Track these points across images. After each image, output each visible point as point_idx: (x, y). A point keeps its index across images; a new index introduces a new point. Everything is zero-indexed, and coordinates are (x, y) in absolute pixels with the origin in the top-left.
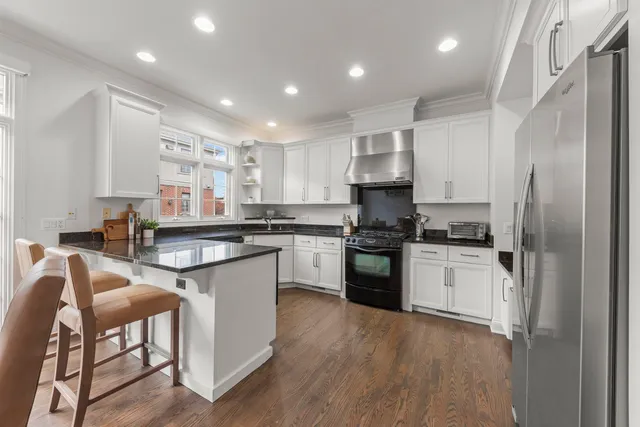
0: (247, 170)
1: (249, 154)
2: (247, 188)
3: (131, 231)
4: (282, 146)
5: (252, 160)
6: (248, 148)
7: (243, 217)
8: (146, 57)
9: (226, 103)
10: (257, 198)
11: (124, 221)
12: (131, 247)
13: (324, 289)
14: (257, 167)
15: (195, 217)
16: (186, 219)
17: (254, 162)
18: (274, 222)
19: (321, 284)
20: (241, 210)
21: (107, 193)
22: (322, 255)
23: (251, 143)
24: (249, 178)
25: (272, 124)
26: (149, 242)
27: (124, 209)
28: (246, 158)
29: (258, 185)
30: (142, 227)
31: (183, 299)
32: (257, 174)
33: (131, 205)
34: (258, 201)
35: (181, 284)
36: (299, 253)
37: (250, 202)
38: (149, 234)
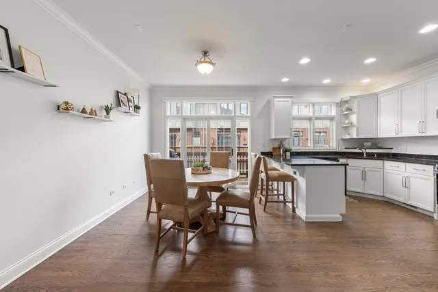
0: (346, 116)
1: (347, 106)
2: (346, 128)
3: (281, 153)
4: (376, 94)
5: (349, 109)
6: (347, 102)
7: (344, 147)
8: (285, 80)
9: (327, 81)
10: (354, 134)
11: (279, 148)
12: (282, 159)
13: (416, 207)
14: (354, 113)
15: (310, 147)
16: (306, 148)
17: (351, 110)
18: (368, 151)
19: (410, 203)
20: (341, 142)
21: (273, 137)
22: (411, 179)
23: (348, 98)
24: (347, 122)
25: (366, 81)
26: (288, 158)
27: (279, 143)
28: (344, 109)
29: (354, 126)
30: (285, 151)
31: (295, 179)
32: (354, 118)
33: (281, 141)
34: (355, 136)
35: (295, 173)
36: (388, 175)
37: (348, 137)
38: (288, 154)
